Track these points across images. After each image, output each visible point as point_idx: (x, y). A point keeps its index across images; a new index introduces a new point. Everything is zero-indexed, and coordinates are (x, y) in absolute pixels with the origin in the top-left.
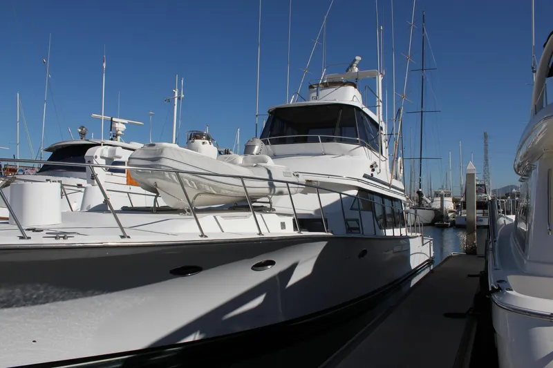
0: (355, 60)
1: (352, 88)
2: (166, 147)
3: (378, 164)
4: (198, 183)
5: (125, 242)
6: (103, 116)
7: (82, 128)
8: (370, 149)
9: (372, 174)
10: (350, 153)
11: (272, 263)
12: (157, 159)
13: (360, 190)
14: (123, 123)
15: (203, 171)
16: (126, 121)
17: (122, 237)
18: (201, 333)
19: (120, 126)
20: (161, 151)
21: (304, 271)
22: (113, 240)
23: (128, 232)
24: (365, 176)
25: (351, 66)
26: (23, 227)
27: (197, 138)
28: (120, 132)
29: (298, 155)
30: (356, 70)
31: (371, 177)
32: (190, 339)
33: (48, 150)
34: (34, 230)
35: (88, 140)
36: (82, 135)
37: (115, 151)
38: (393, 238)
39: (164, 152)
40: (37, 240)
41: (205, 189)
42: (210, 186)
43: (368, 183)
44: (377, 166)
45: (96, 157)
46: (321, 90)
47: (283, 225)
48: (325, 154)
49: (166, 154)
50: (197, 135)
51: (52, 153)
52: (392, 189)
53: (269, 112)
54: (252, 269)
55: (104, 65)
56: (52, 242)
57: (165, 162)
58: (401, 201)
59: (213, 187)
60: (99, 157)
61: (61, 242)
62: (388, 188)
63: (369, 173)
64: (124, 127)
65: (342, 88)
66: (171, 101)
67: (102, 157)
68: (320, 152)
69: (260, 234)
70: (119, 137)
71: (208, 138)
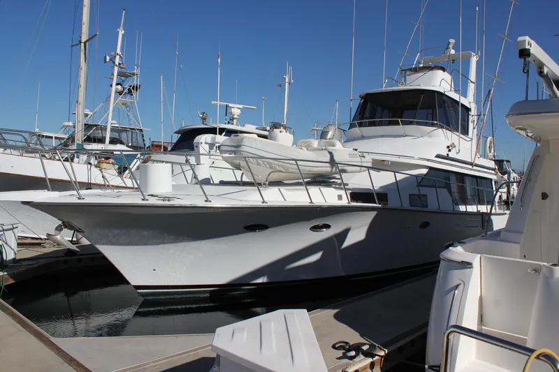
0: (449, 43)
1: (440, 72)
2: (246, 137)
3: (456, 144)
4: (269, 164)
5: (208, 204)
6: (219, 103)
7: (203, 114)
8: (450, 131)
9: (448, 154)
10: (429, 134)
11: (328, 226)
12: (238, 146)
13: (431, 169)
14: (239, 108)
15: (280, 157)
16: (241, 106)
17: (206, 201)
18: (268, 278)
19: (236, 111)
20: (242, 140)
21: (357, 235)
22: (200, 202)
23: (210, 198)
24: (438, 156)
25: (448, 48)
26: (145, 194)
27: (276, 128)
28: (236, 116)
29: (383, 136)
30: (453, 52)
31: (447, 158)
32: (260, 280)
33: (177, 133)
34: (152, 195)
35: (206, 125)
36: (204, 119)
37: (215, 138)
38: (467, 213)
39: (244, 141)
40: (152, 201)
41: (275, 168)
42: (279, 165)
43: (441, 163)
44: (455, 146)
45: (201, 143)
46: (409, 75)
47: (340, 197)
48: (406, 136)
49: (246, 142)
50: (275, 126)
51: (180, 135)
52: (475, 168)
53: (360, 97)
54: (311, 229)
55: (219, 60)
56: (161, 203)
57: (244, 148)
58: (491, 180)
59: (282, 167)
60: (203, 143)
61: (167, 203)
62: (470, 167)
63: (444, 152)
64: (239, 111)
65: (431, 72)
66: (281, 86)
67: (206, 143)
68: (402, 134)
69: (311, 202)
70: (235, 121)
71: (285, 128)
